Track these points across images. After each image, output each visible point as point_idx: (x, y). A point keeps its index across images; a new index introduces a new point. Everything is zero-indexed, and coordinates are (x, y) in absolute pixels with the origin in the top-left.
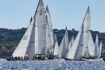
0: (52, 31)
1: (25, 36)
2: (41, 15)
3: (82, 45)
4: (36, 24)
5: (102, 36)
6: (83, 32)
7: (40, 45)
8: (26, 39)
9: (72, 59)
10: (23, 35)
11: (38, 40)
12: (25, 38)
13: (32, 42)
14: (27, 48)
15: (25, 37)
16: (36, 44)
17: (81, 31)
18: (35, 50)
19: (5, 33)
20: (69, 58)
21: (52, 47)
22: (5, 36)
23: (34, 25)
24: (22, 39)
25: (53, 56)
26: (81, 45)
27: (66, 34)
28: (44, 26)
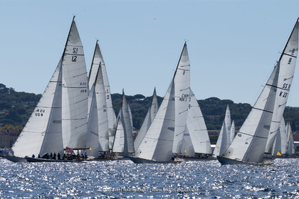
0: (110, 97)
1: (40, 109)
2: (75, 60)
3: (173, 129)
4: (64, 82)
5: (240, 110)
6: (172, 99)
7: (74, 128)
8: (42, 115)
9: (150, 158)
10: (35, 106)
11: (69, 118)
12: (39, 112)
13: (55, 121)
14: (44, 134)
15: (38, 110)
16: (66, 126)
17: (167, 97)
18: (63, 138)
19: (29, 104)
20: (141, 156)
21: (110, 134)
22: (28, 108)
23: (60, 84)
24: (33, 115)
25: (113, 153)
26: (169, 128)
27: (153, 106)
28: (82, 86)
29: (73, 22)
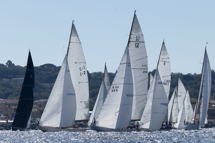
1: (115, 86)
2: (138, 46)
8: (117, 90)
12: (115, 89)
13: (127, 95)
15: (113, 87)
24: (110, 91)
29: (135, 15)
